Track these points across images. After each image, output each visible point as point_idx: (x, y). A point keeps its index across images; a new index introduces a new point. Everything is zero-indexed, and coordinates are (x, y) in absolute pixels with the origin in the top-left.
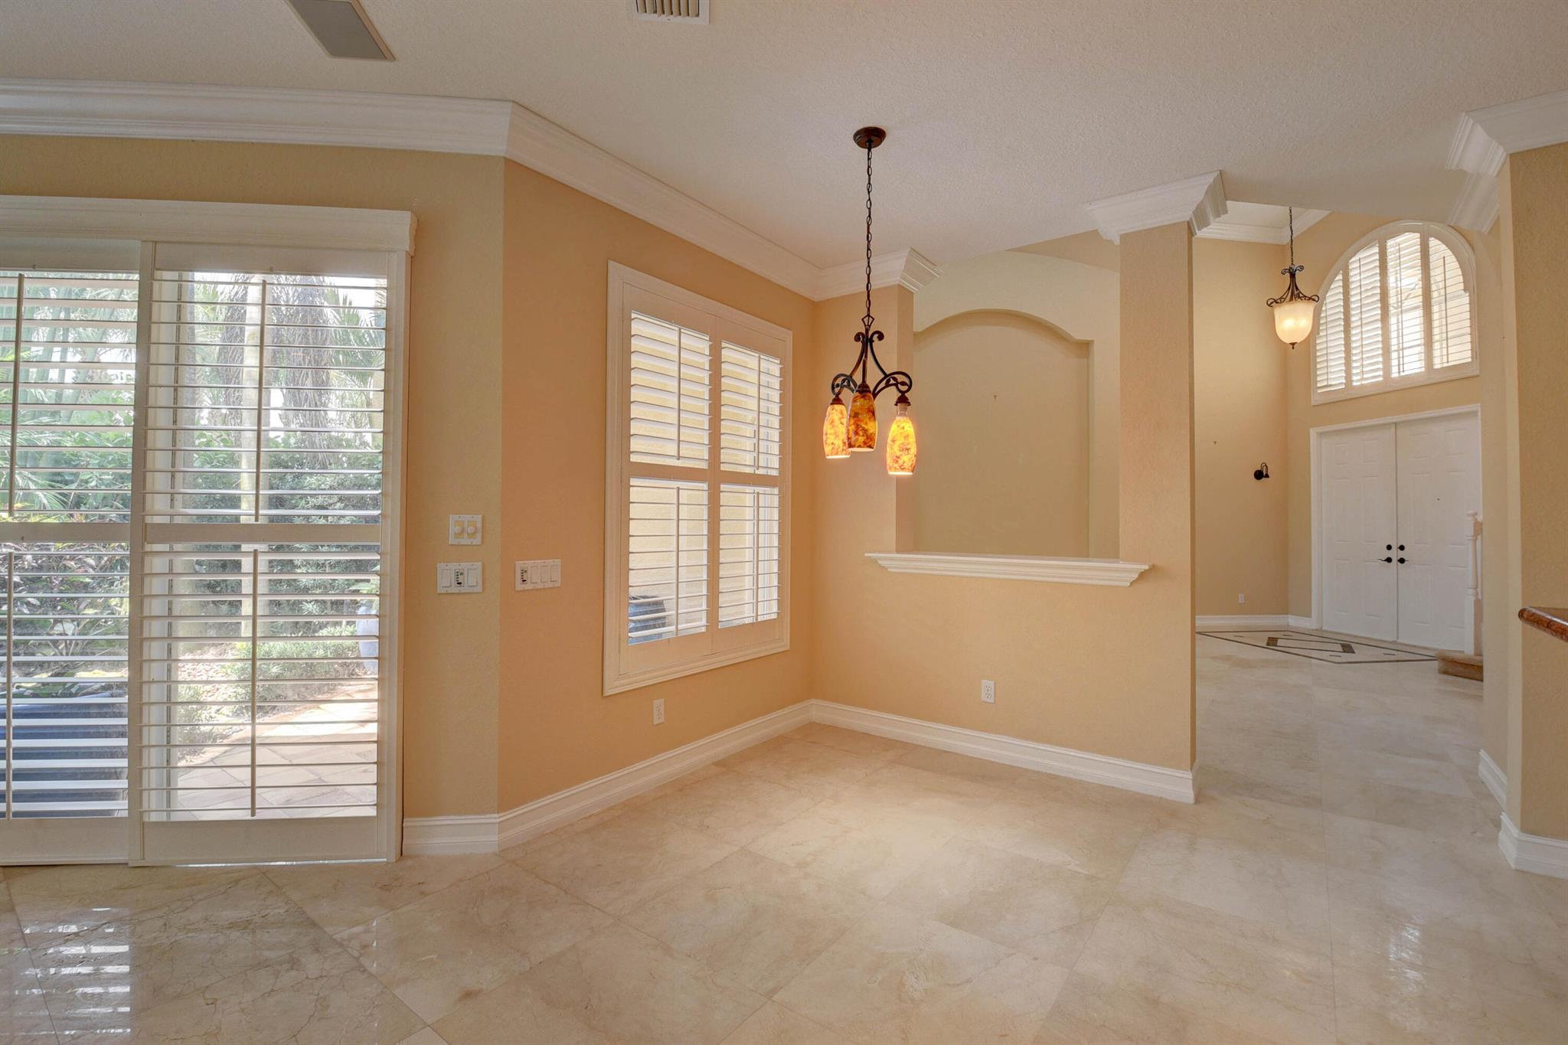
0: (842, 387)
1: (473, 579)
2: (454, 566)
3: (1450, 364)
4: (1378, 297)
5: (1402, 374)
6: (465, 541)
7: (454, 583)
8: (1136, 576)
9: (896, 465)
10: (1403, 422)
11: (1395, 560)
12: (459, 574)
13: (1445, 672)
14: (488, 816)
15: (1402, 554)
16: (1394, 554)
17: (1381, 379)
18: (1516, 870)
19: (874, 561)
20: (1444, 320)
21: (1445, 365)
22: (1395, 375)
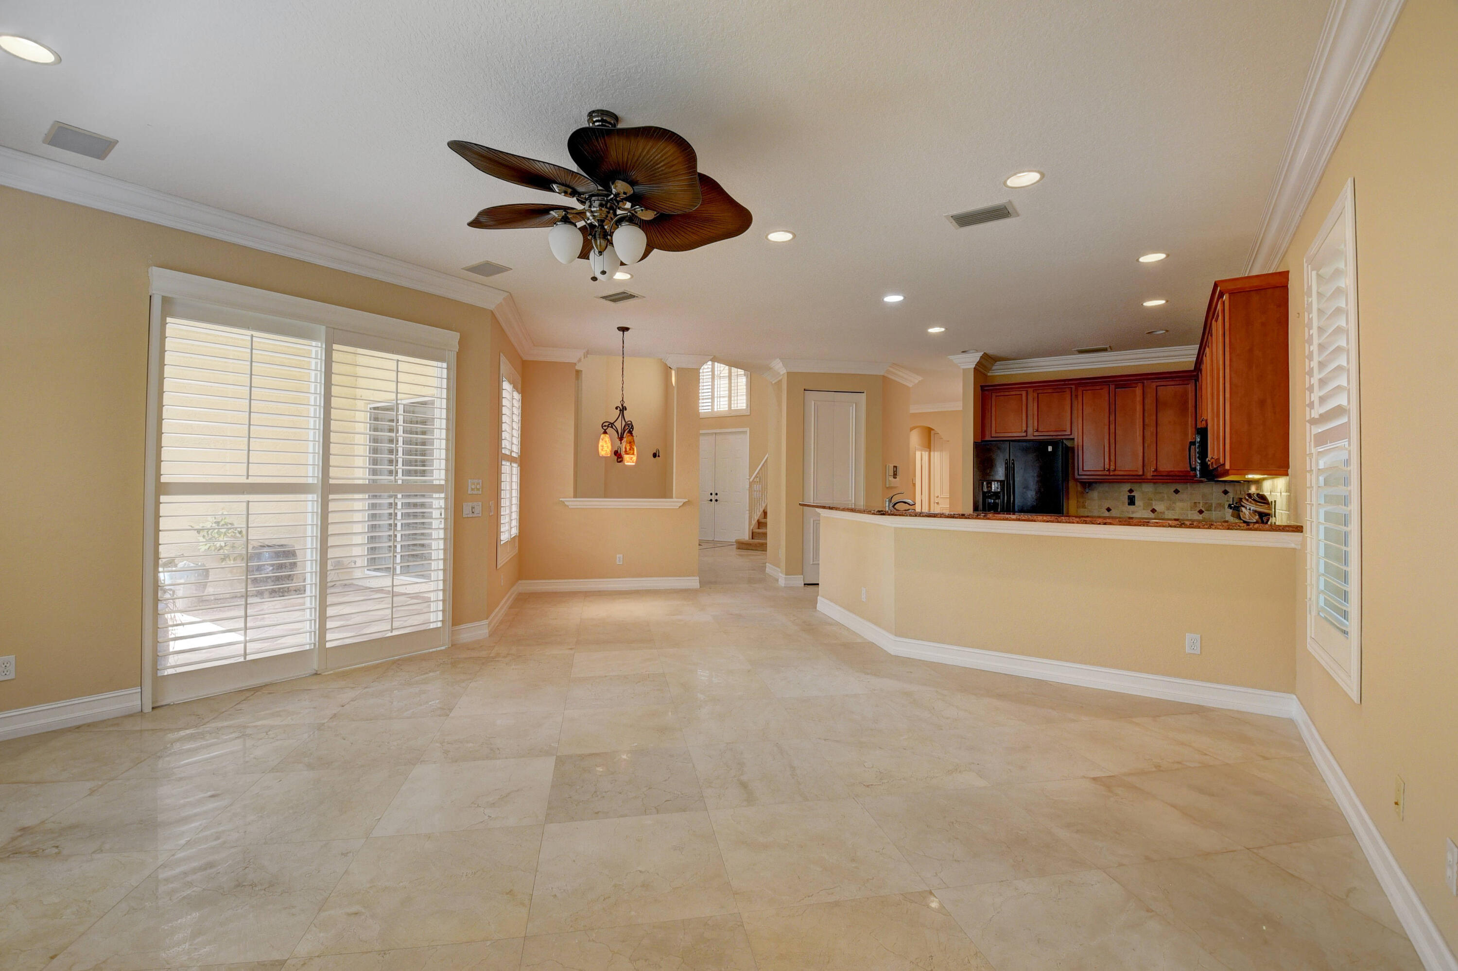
0: (608, 427)
1: (478, 509)
2: (470, 504)
3: (738, 408)
4: (710, 370)
5: (718, 410)
6: (475, 492)
7: (471, 513)
8: (681, 504)
9: (631, 461)
10: (719, 433)
11: (714, 500)
12: (473, 508)
13: (739, 549)
14: (483, 621)
15: (717, 497)
16: (713, 497)
17: (710, 410)
18: (785, 587)
19: (563, 502)
20: (736, 384)
21: (736, 408)
22: (716, 410)
